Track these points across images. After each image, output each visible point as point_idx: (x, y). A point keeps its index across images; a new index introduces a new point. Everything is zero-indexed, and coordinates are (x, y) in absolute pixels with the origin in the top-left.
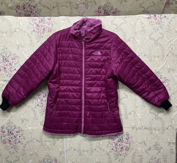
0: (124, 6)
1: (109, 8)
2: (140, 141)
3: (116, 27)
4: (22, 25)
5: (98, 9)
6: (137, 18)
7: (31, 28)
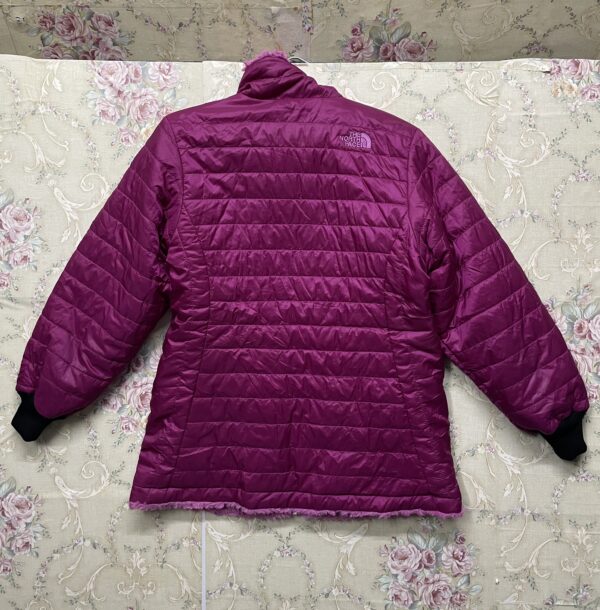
0: (456, 23)
1: (393, 30)
2: (510, 569)
3: (419, 105)
4: (60, 89)
5: (351, 36)
6: (505, 74)
7: (92, 102)
